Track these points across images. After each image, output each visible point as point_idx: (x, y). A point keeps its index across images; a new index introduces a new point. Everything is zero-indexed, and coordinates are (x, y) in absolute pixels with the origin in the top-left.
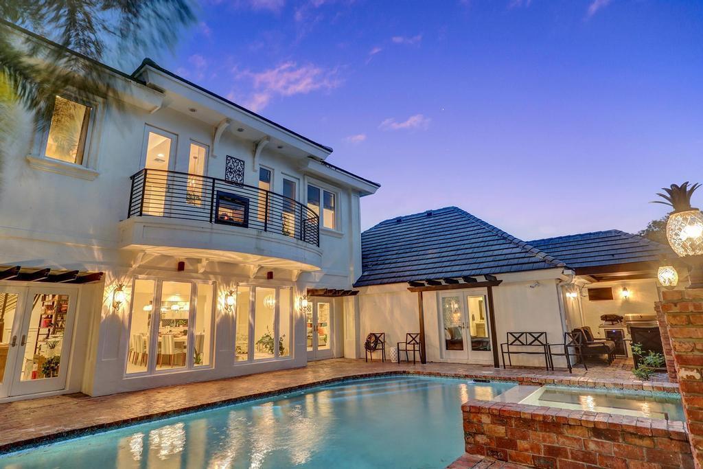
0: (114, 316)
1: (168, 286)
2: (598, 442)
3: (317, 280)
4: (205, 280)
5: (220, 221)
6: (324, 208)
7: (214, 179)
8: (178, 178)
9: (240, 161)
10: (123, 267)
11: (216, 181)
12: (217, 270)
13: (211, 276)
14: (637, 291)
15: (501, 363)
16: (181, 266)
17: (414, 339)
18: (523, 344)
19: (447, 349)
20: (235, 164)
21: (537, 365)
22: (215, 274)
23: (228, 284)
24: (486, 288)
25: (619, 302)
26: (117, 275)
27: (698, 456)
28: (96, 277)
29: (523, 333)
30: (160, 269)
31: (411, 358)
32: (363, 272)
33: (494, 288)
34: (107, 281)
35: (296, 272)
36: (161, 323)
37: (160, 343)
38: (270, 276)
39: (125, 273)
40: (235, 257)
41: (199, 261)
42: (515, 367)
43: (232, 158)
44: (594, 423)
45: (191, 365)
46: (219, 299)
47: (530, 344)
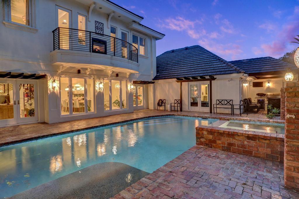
0: (53, 92)
1: (74, 80)
2: (248, 141)
3: (137, 77)
4: (90, 78)
5: (94, 51)
6: (140, 45)
7: (90, 32)
8: (74, 32)
9: (101, 23)
10: (54, 72)
11: (91, 33)
12: (95, 73)
13: (92, 76)
14: (274, 83)
15: (213, 112)
16: (79, 72)
17: (177, 102)
18: (223, 104)
19: (191, 106)
20: (99, 25)
21: (227, 113)
22: (94, 75)
23: (100, 79)
24: (209, 81)
25: (266, 88)
26: (52, 76)
27: (287, 146)
28: (44, 77)
29: (223, 100)
30: (70, 73)
31: (176, 109)
32: (157, 74)
33: (213, 81)
34: (49, 78)
35: (128, 74)
36: (73, 95)
37: (74, 103)
38: (117, 75)
39: (56, 75)
40: (102, 67)
41: (86, 69)
42: (218, 113)
43: (97, 22)
44: (248, 134)
45: (87, 112)
46: (96, 85)
47: (226, 105)
